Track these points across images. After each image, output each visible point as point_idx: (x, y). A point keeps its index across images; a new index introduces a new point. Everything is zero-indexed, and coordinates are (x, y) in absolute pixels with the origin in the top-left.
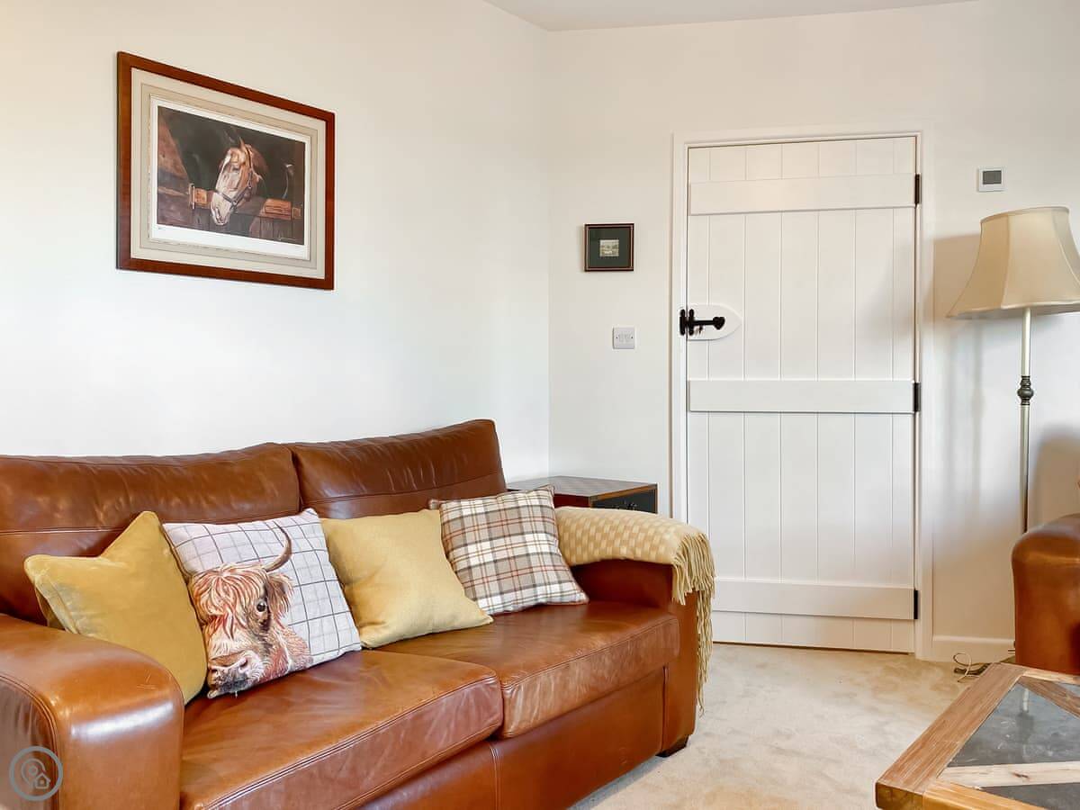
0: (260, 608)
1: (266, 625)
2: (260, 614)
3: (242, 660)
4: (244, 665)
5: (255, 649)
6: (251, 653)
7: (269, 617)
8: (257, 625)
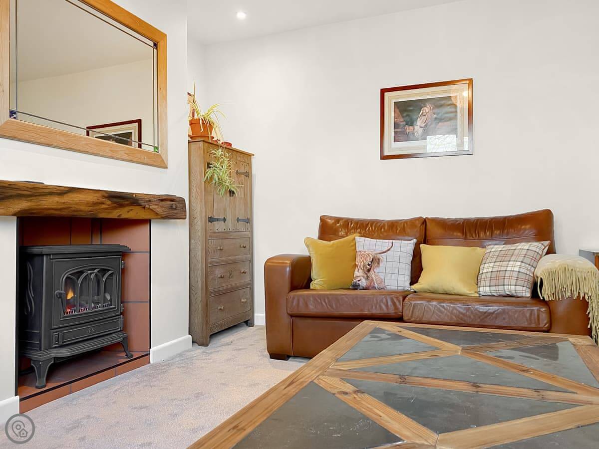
0: (369, 265)
1: (369, 270)
2: (368, 267)
3: (359, 279)
4: (359, 281)
5: (364, 277)
6: (362, 278)
7: (371, 269)
8: (366, 270)
